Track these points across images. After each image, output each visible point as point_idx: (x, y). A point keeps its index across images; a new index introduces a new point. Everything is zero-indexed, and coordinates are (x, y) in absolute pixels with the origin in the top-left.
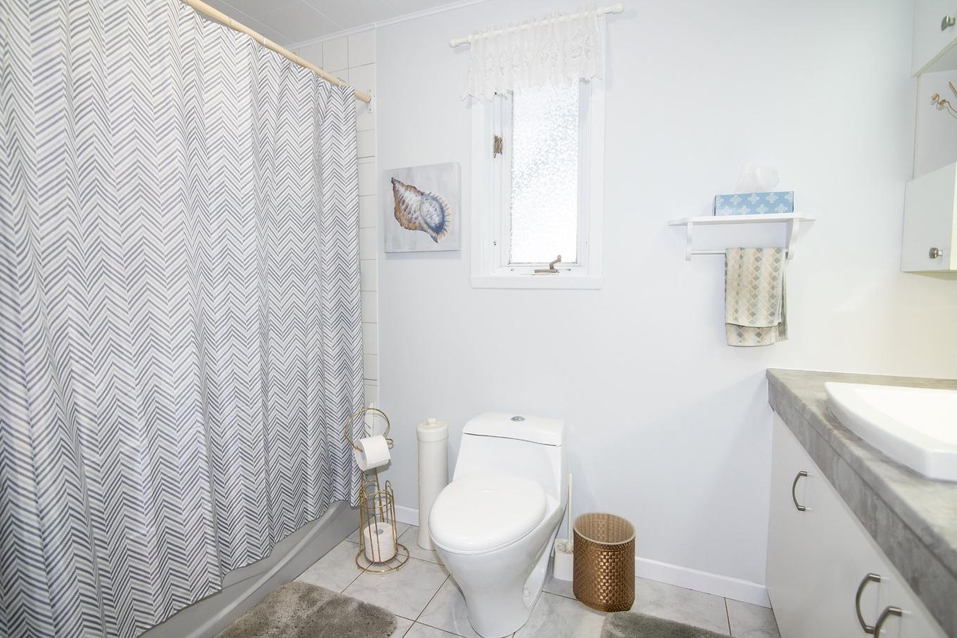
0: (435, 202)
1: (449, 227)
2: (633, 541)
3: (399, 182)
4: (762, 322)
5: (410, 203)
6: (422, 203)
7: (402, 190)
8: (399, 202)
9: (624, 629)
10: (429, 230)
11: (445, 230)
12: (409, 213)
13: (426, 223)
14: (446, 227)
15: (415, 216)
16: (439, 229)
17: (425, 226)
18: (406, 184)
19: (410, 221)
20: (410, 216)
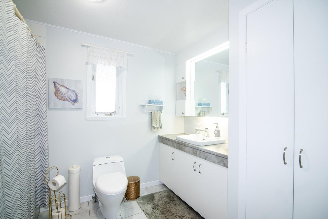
0: (73, 92)
1: (79, 101)
2: (140, 181)
3: (57, 83)
4: (158, 126)
5: (62, 91)
6: (68, 92)
7: (59, 86)
8: (57, 90)
9: (142, 200)
10: (71, 101)
11: (78, 102)
12: (62, 94)
13: (70, 99)
14: (78, 101)
15: (64, 96)
16: (75, 101)
17: (69, 100)
18: (60, 84)
19: (62, 97)
20: (62, 96)
